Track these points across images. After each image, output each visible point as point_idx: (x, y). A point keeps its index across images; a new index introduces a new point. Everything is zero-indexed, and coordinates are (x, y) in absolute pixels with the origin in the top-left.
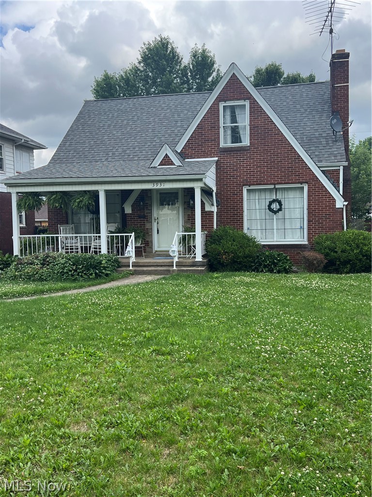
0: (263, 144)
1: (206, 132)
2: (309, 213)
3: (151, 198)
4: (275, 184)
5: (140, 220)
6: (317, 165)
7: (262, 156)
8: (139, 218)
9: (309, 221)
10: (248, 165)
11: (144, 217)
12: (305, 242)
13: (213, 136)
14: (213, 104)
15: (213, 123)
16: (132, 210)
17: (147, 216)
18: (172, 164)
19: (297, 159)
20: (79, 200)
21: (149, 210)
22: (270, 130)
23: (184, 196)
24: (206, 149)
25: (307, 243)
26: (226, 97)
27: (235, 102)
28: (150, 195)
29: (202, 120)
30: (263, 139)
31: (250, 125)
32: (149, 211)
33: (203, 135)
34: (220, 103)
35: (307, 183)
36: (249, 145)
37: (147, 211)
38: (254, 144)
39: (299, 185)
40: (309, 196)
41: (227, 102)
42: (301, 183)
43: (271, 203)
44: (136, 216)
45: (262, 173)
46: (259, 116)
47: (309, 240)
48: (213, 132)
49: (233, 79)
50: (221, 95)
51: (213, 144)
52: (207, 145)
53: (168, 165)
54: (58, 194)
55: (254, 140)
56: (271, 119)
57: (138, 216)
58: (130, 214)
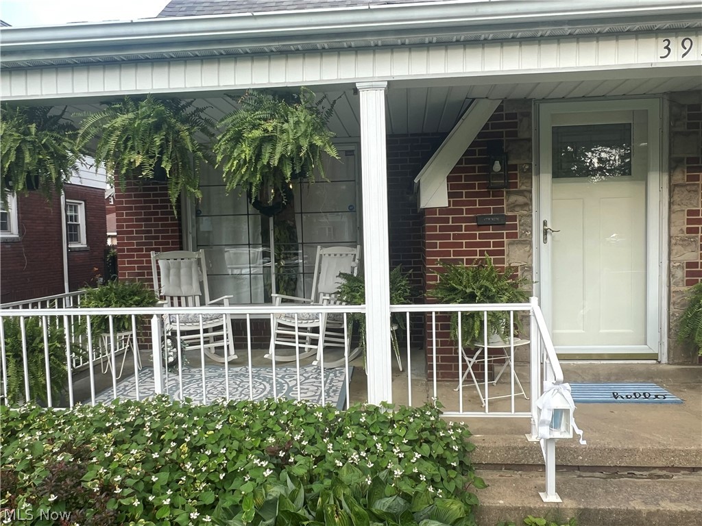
3: (527, 147)
5: (481, 236)
8: (479, 226)
11: (502, 222)
16: (450, 195)
17: (514, 218)
20: (257, 133)
21: (521, 193)
28: (526, 136)
32: (521, 199)
37: (513, 199)
44: (465, 220)
54: (144, 108)
57: (475, 219)
58: (442, 210)
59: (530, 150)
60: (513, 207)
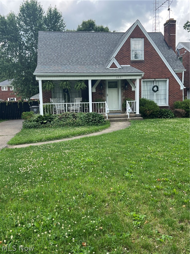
0: (150, 59)
1: (125, 52)
2: (169, 92)
4: (155, 79)
5: (100, 96)
6: (174, 70)
7: (150, 65)
9: (169, 95)
10: (144, 69)
11: (102, 94)
12: (167, 105)
13: (128, 54)
14: (128, 39)
15: (127, 48)
16: (96, 90)
17: (104, 93)
18: (116, 67)
19: (165, 67)
22: (153, 53)
23: (122, 83)
24: (125, 61)
25: (168, 105)
26: (134, 36)
27: (138, 39)
28: (105, 83)
29: (122, 46)
30: (150, 57)
31: (144, 50)
32: (104, 91)
33: (123, 54)
34: (131, 39)
35: (169, 78)
36: (144, 60)
37: (103, 91)
38: (146, 59)
39: (165, 79)
40: (169, 84)
41: (134, 38)
42: (166, 78)
43: (154, 87)
44: (98, 94)
45: (150, 73)
46: (149, 46)
47: (169, 104)
48: (128, 52)
49: (137, 28)
50: (132, 35)
51: (127, 59)
52: (125, 59)
53: (114, 68)
55: (146, 57)
56: (154, 48)
57: (99, 94)
58: (95, 92)
59: (105, 85)
60: (103, 92)
